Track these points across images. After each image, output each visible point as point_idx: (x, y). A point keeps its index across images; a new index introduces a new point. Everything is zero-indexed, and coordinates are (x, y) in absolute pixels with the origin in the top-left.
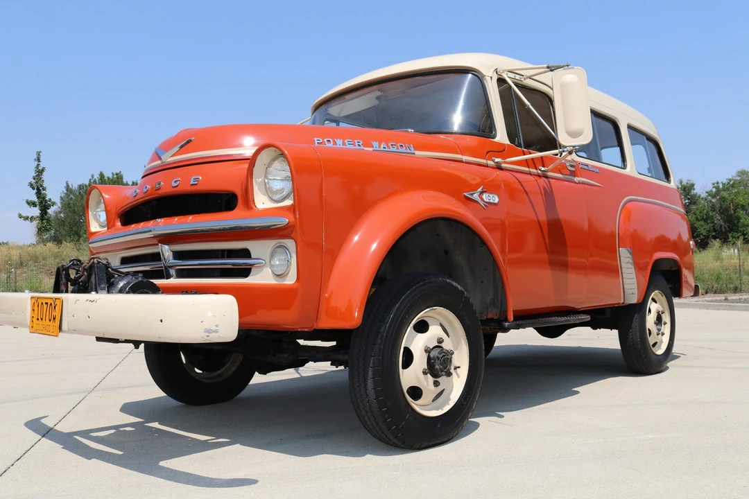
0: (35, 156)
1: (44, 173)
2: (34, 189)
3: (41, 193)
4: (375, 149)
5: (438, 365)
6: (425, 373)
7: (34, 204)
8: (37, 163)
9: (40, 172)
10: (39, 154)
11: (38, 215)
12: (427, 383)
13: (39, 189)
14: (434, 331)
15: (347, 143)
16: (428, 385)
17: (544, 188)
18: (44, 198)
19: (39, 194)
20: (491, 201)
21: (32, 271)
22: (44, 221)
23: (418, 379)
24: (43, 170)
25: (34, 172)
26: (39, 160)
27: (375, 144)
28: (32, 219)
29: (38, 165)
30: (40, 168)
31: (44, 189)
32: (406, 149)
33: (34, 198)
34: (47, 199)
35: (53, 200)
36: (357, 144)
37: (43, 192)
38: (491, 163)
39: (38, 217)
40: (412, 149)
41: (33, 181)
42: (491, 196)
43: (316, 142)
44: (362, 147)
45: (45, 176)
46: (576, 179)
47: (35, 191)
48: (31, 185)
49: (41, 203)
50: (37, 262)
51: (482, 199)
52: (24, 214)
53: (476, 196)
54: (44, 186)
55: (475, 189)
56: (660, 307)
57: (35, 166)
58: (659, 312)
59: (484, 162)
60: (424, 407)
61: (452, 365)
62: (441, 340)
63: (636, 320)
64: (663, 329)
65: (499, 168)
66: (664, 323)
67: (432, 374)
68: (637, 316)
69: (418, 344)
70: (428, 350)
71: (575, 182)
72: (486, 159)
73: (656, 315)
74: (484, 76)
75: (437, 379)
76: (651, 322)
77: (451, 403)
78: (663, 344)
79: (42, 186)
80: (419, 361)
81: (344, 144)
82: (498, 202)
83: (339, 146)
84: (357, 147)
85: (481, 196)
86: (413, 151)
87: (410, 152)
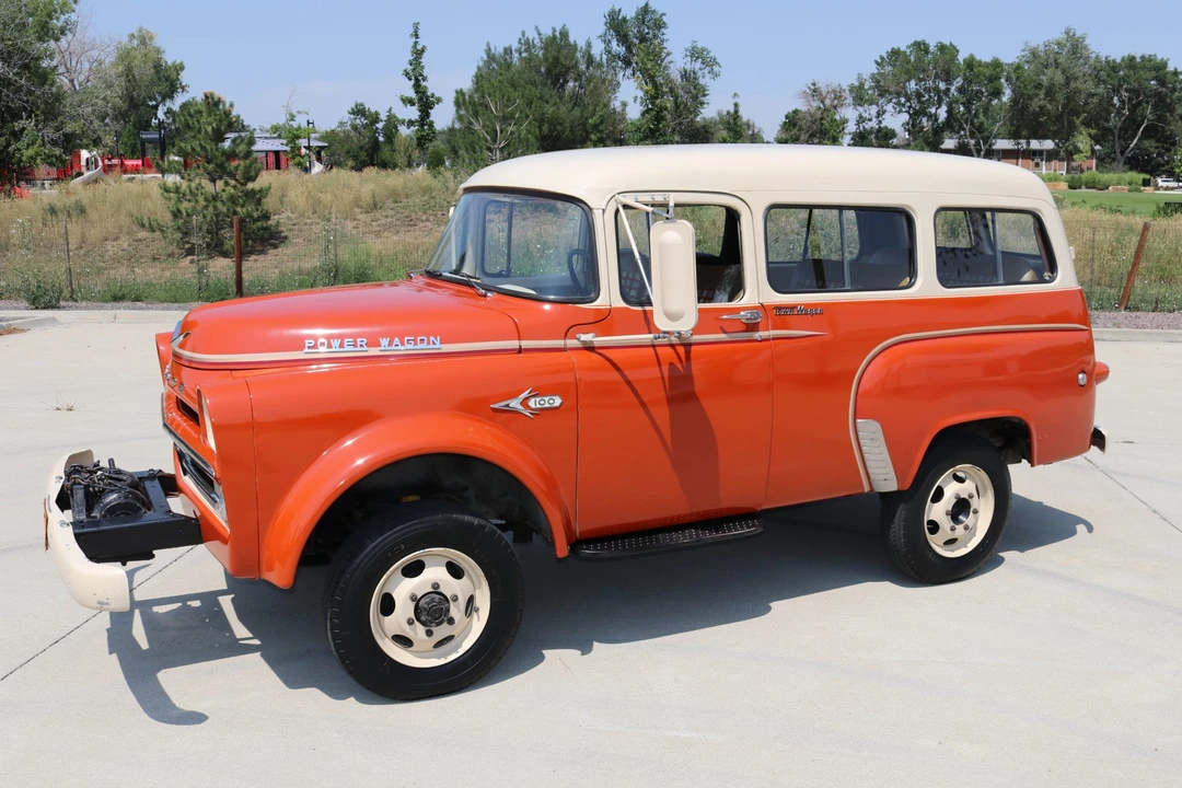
0: (412, 31)
1: (425, 54)
2: (410, 79)
3: (420, 86)
4: (383, 348)
5: (432, 610)
6: (410, 622)
7: (411, 102)
8: (414, 39)
9: (418, 53)
10: (416, 26)
11: (417, 118)
12: (418, 633)
13: (416, 76)
14: (436, 573)
15: (346, 344)
16: (416, 634)
17: (671, 364)
18: (424, 93)
19: (417, 86)
20: (547, 405)
21: (386, 217)
22: (426, 127)
23: (403, 630)
24: (423, 51)
25: (410, 54)
26: (417, 36)
27: (384, 342)
28: (411, 123)
29: (416, 43)
30: (419, 47)
31: (424, 80)
32: (428, 343)
33: (412, 94)
34: (429, 94)
35: (436, 95)
36: (359, 343)
37: (423, 84)
38: (571, 343)
39: (417, 121)
40: (438, 343)
41: (410, 68)
42: (547, 399)
43: (307, 345)
44: (365, 348)
45: (425, 60)
46: (758, 335)
47: (413, 82)
48: (407, 74)
49: (420, 100)
50: (396, 202)
51: (528, 407)
52: (400, 117)
53: (515, 404)
54: (425, 74)
55: (514, 395)
56: (966, 489)
57: (412, 44)
58: (964, 495)
59: (559, 343)
60: (421, 654)
61: (456, 611)
62: (436, 586)
63: (901, 513)
64: (969, 520)
65: (590, 348)
66: (976, 512)
67: (424, 624)
68: (902, 506)
69: (404, 590)
70: (413, 598)
71: (756, 341)
72: (565, 337)
73: (954, 501)
74: (591, 209)
75: (432, 629)
76: (937, 512)
77: (461, 652)
78: (975, 539)
79: (421, 75)
80: (404, 608)
81: (341, 346)
82: (561, 404)
83: (334, 349)
84: (359, 348)
85: (524, 403)
86: (438, 345)
87: (434, 346)
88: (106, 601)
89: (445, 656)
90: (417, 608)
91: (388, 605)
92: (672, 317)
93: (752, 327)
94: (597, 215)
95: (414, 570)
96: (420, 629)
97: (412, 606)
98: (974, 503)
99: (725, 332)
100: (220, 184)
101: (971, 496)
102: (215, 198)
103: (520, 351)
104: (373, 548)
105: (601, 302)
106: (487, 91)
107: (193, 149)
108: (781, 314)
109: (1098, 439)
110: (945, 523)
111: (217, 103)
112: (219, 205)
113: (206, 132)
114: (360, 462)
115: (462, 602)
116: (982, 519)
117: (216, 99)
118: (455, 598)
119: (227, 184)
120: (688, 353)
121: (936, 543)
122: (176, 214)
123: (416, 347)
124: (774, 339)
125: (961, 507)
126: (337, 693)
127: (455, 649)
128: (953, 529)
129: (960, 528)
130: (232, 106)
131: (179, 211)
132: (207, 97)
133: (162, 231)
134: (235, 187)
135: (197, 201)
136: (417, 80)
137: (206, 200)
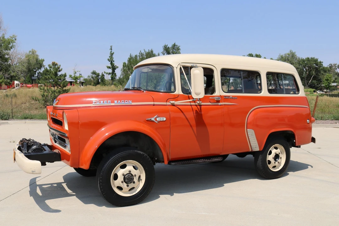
0: (110, 48)
2: (109, 61)
5: (129, 179)
6: (122, 182)
7: (110, 68)
8: (111, 50)
9: (112, 54)
10: (111, 47)
11: (111, 72)
12: (124, 185)
13: (111, 61)
14: (129, 168)
15: (105, 102)
16: (124, 186)
17: (196, 111)
18: (113, 65)
19: (111, 63)
20: (162, 120)
22: (114, 75)
23: (120, 185)
24: (113, 54)
25: (109, 54)
26: (111, 49)
28: (109, 74)
29: (111, 51)
30: (112, 53)
31: (113, 62)
33: (110, 65)
34: (115, 65)
35: (117, 66)
37: (113, 63)
38: (168, 103)
39: (111, 73)
41: (109, 58)
42: (162, 118)
44: (110, 103)
45: (114, 56)
46: (219, 104)
47: (110, 62)
48: (108, 60)
49: (112, 67)
51: (156, 120)
52: (106, 72)
53: (153, 119)
54: (114, 60)
55: (153, 117)
56: (278, 151)
57: (110, 52)
58: (278, 153)
59: (165, 103)
60: (125, 193)
61: (136, 179)
62: (130, 171)
63: (260, 157)
64: (279, 160)
65: (173, 105)
66: (281, 158)
67: (126, 183)
68: (260, 156)
69: (121, 172)
70: (123, 175)
71: (219, 105)
72: (166, 102)
73: (275, 155)
74: (173, 67)
75: (129, 184)
76: (270, 158)
77: (137, 192)
78: (281, 166)
79: (113, 60)
80: (120, 178)
81: (103, 102)
82: (166, 120)
83: (101, 103)
84: (108, 103)
85: (156, 119)
86: (131, 103)
87: (130, 103)
88: (34, 171)
89: (132, 193)
90: (124, 178)
91: (116, 177)
92: (197, 94)
93: (218, 101)
94: (175, 69)
95: (124, 167)
96: (125, 184)
97: (123, 177)
98: (281, 155)
99: (211, 102)
100: (56, 88)
101: (279, 153)
102: (54, 91)
103: (154, 105)
104: (112, 159)
105: (176, 93)
106: (132, 63)
107: (49, 78)
108: (226, 99)
109: (313, 140)
110: (273, 161)
111: (56, 65)
112: (56, 93)
113: (53, 73)
114: (107, 134)
115: (137, 177)
116: (283, 161)
117: (56, 64)
118: (135, 176)
119: (58, 88)
120: (201, 108)
121: (270, 166)
122: (43, 96)
123: (125, 103)
124: (224, 105)
125: (277, 157)
126: (100, 205)
127: (135, 192)
128: (275, 163)
129: (277, 163)
130: (60, 66)
131: (44, 95)
132: (53, 63)
133: (39, 101)
134: (60, 89)
135: (49, 92)
136: (111, 62)
137: (52, 92)
